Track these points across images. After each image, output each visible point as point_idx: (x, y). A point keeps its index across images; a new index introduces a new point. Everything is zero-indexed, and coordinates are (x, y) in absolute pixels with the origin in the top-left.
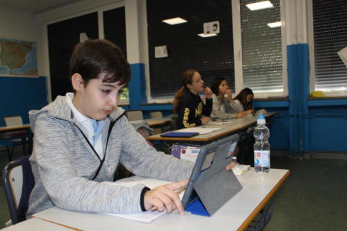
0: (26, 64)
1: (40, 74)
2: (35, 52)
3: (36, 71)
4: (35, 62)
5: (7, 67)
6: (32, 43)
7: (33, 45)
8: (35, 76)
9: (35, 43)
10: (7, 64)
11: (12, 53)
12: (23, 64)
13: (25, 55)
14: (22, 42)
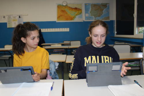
0: (103, 14)
1: (111, 19)
2: (109, 8)
3: (108, 18)
4: (108, 13)
5: (93, 16)
6: (107, 4)
7: (107, 5)
8: (108, 20)
9: (109, 4)
10: (93, 15)
11: (96, 10)
12: (102, 15)
13: (103, 10)
14: (102, 4)
